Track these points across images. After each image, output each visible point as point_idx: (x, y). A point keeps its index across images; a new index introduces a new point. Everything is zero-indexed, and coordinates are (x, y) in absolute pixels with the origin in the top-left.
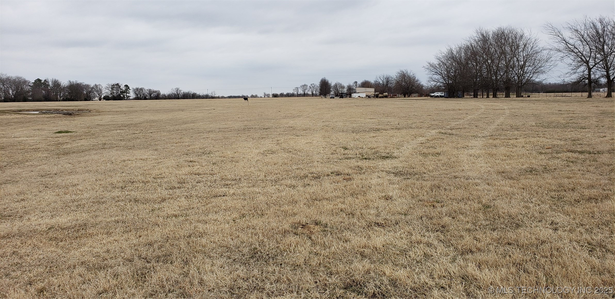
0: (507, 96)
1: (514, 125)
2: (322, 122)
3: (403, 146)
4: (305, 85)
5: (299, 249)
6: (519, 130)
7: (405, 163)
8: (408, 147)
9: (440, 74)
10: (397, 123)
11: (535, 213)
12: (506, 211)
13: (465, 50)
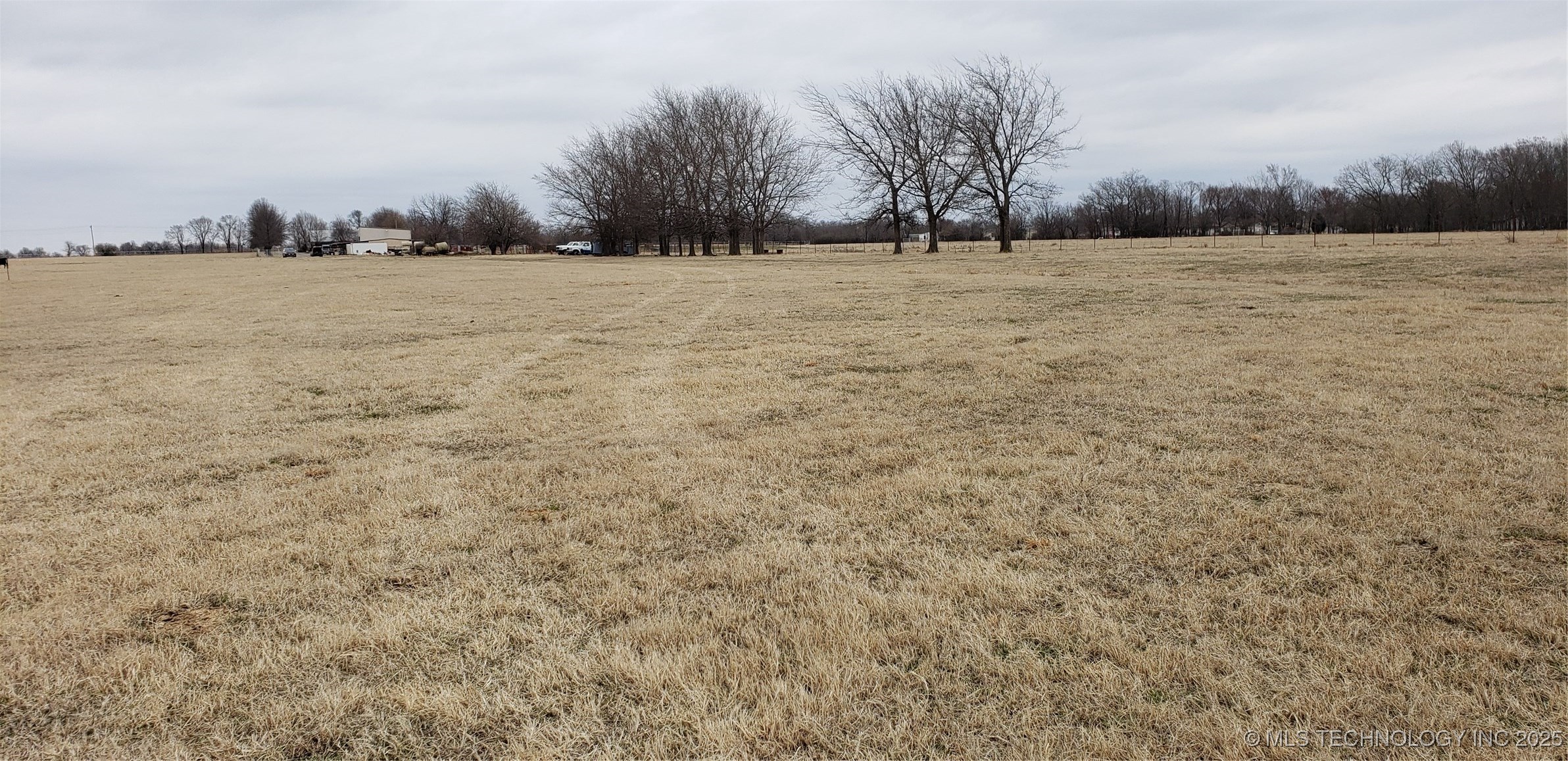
0: (735, 251)
1: (743, 316)
2: (255, 322)
3: (480, 376)
4: (203, 220)
5: (152, 680)
6: (752, 326)
7: (480, 419)
8: (494, 378)
9: (577, 195)
10: (467, 319)
11: (771, 509)
12: (710, 512)
13: (632, 139)
